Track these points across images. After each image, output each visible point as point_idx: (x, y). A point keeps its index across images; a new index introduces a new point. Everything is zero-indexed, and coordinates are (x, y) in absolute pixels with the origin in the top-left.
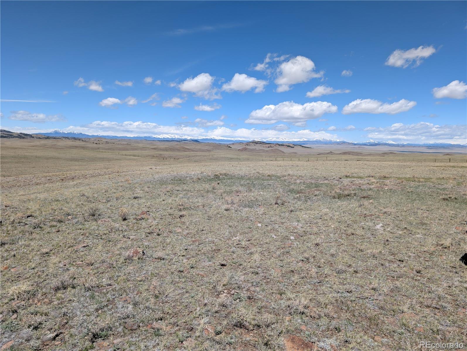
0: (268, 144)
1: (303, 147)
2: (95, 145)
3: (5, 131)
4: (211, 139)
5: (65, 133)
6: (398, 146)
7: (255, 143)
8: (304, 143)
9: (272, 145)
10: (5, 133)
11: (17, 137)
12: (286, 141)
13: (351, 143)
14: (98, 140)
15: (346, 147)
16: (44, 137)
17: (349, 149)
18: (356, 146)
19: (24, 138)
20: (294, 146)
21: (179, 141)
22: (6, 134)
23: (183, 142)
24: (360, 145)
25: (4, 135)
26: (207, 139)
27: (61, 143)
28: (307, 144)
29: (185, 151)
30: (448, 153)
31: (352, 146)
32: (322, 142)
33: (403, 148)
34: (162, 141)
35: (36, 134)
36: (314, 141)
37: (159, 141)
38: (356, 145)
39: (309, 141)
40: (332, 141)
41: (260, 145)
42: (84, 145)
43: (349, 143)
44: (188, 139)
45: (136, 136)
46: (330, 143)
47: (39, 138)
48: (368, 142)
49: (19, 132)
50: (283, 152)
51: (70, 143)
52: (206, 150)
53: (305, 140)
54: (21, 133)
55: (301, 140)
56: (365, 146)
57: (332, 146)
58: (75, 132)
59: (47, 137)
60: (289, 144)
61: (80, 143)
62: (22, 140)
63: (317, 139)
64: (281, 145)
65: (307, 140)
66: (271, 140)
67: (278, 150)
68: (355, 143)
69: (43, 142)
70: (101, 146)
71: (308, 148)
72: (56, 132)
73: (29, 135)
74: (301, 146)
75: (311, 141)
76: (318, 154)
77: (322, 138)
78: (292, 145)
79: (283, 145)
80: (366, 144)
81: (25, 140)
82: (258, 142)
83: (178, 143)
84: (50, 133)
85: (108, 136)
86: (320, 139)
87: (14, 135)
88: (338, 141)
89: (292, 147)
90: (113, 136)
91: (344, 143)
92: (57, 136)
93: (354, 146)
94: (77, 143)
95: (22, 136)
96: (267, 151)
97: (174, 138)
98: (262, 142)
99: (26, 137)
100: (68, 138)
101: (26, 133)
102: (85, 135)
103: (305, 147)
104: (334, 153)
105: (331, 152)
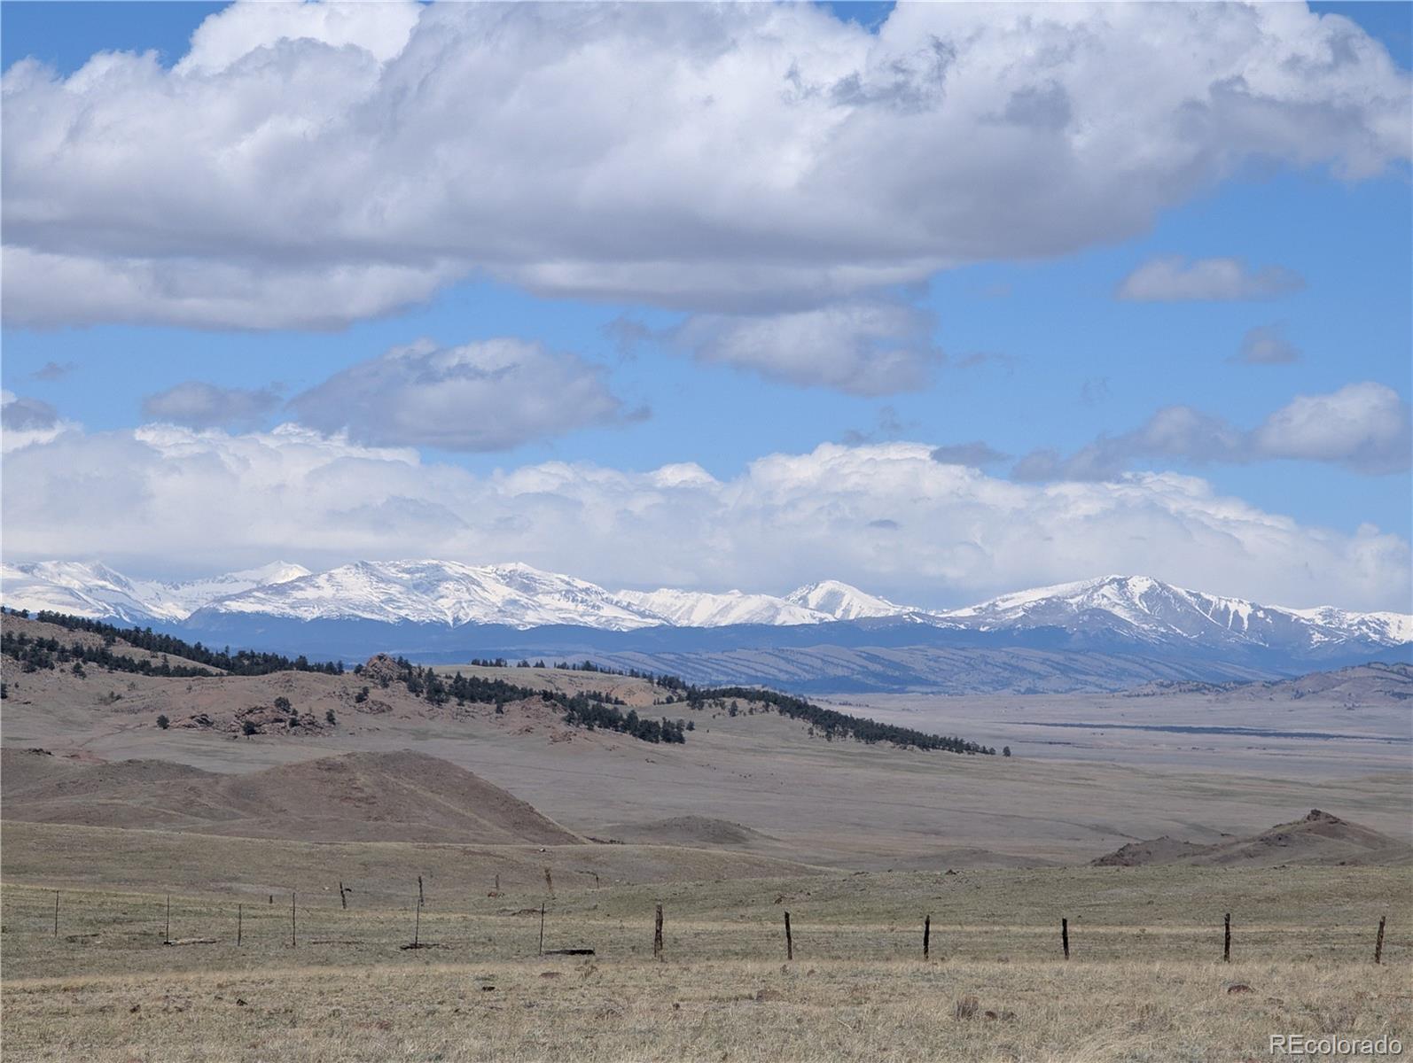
1: (831, 723)
28: (897, 681)
36: (1005, 635)
40: (1302, 629)
41: (101, 679)
57: (1314, 713)
60: (594, 683)
63: (1053, 605)
65: (891, 610)
75: (967, 636)
77: (1139, 585)
82: (66, 639)
86: (1107, 598)
98: (138, 637)
103: (871, 732)
104: (1369, 838)
105: (1324, 825)
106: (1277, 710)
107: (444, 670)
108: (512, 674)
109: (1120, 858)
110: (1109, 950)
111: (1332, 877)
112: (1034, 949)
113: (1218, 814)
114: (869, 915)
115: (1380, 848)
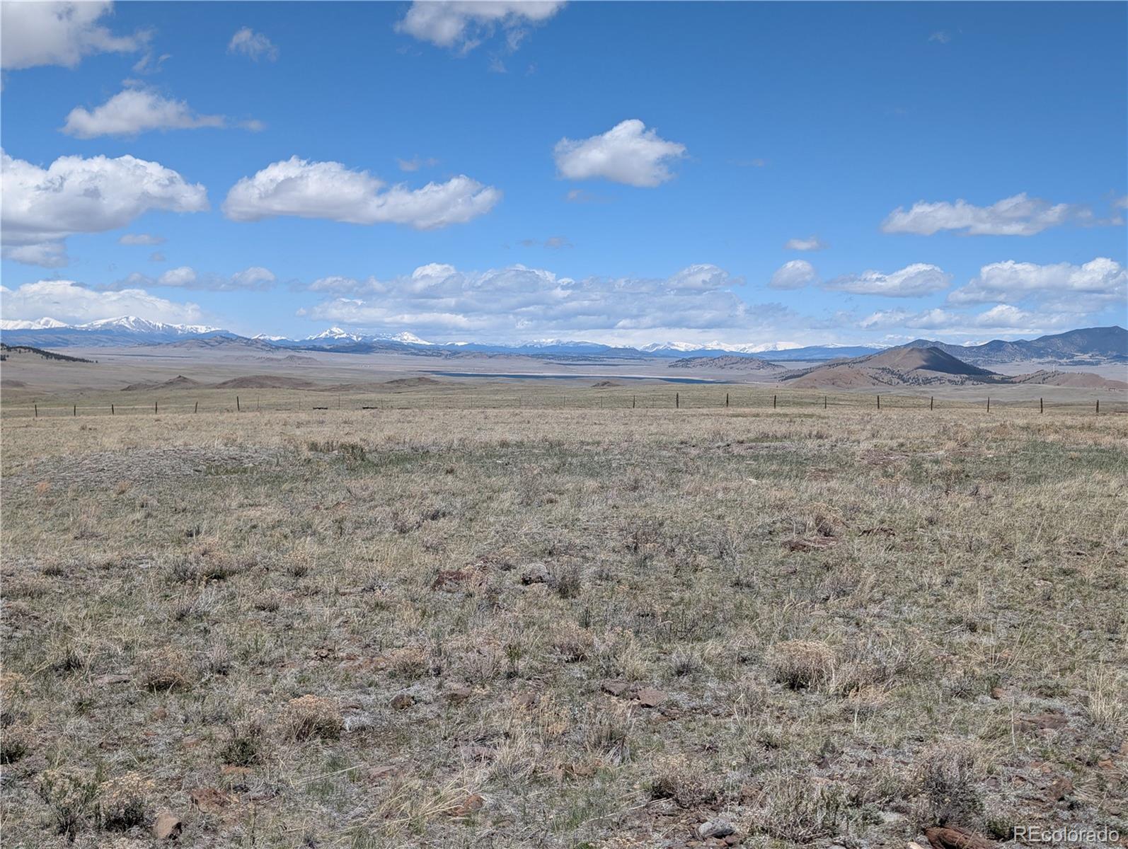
1: (48, 355)
6: (435, 352)
8: (52, 338)
13: (256, 341)
17: (252, 364)
18: (280, 355)
24: (295, 347)
28: (66, 343)
30: (606, 380)
31: (264, 354)
32: (132, 335)
33: (456, 362)
36: (96, 332)
38: (278, 348)
39: (74, 331)
40: (176, 330)
43: (249, 343)
46: (169, 338)
48: (323, 335)
53: (55, 324)
55: (36, 326)
56: (314, 354)
63: (108, 324)
65: (63, 325)
68: (274, 339)
71: (74, 360)
74: (38, 351)
75: (81, 332)
76: (126, 386)
77: (132, 319)
80: (317, 344)
86: (124, 322)
88: (202, 330)
91: (224, 340)
93: (270, 355)
103: (59, 357)
104: (194, 383)
105: (182, 380)
106: (170, 350)
109: (128, 389)
110: (124, 412)
111: (184, 393)
112: (105, 413)
113: (154, 377)
114: (59, 405)
115: (197, 385)
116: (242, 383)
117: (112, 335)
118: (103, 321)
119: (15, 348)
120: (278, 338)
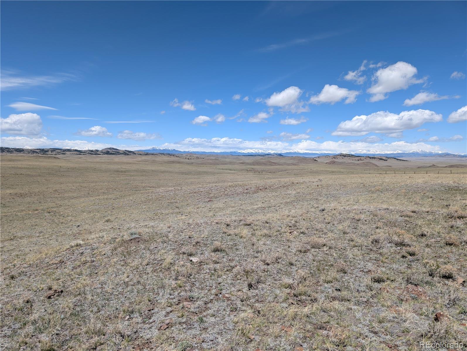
0: (357, 157)
1: (398, 159)
2: (187, 160)
3: (113, 149)
4: (295, 153)
5: (161, 150)
7: (343, 156)
8: (399, 155)
9: (362, 158)
10: (113, 150)
11: (123, 154)
12: (377, 153)
13: (456, 155)
14: (190, 155)
15: (451, 160)
16: (144, 153)
17: (455, 161)
18: (463, 159)
19: (128, 154)
20: (387, 159)
21: (263, 156)
22: (114, 152)
23: (267, 156)
25: (113, 152)
26: (290, 153)
27: (159, 159)
28: (402, 157)
29: (272, 165)
31: (459, 159)
32: (420, 154)
34: (246, 156)
35: (138, 151)
36: (410, 154)
37: (244, 156)
38: (463, 157)
39: (405, 153)
40: (433, 153)
41: (349, 158)
42: (178, 160)
43: (454, 156)
44: (272, 153)
45: (223, 151)
46: (431, 155)
47: (140, 154)
49: (124, 149)
50: (376, 166)
51: (166, 158)
52: (291, 163)
53: (400, 152)
54: (126, 151)
55: (395, 153)
57: (433, 158)
58: (170, 148)
59: (146, 153)
60: (381, 157)
61: (175, 159)
62: (127, 156)
63: (414, 151)
64: (373, 158)
65: (402, 152)
66: (360, 153)
67: (371, 163)
68: (462, 154)
69: (144, 158)
70: (193, 161)
71: (404, 161)
72: (154, 149)
73: (132, 151)
74: (395, 159)
75: (407, 154)
77: (420, 150)
78: (384, 158)
79: (375, 158)
81: (129, 156)
82: (347, 155)
83: (262, 157)
84: (149, 150)
85: (198, 152)
86: (418, 151)
87: (121, 152)
88: (440, 152)
89: (385, 160)
90: (202, 152)
91: (447, 155)
92: (155, 152)
93: (461, 159)
94: (172, 159)
95: (127, 153)
96: (358, 164)
97: (258, 152)
98: (351, 155)
99: (130, 154)
100: (164, 154)
101: (129, 150)
102: (178, 151)
103: (400, 160)
104: (437, 166)
105: (434, 165)
107: (371, 157)
108: (375, 157)
109: (418, 168)
110: (418, 174)
111: (435, 169)
112: (412, 173)
113: (426, 165)
114: (401, 171)
115: (438, 167)
116: (452, 166)
117: (414, 154)
118: (412, 151)
119: (390, 158)
120: (464, 154)
